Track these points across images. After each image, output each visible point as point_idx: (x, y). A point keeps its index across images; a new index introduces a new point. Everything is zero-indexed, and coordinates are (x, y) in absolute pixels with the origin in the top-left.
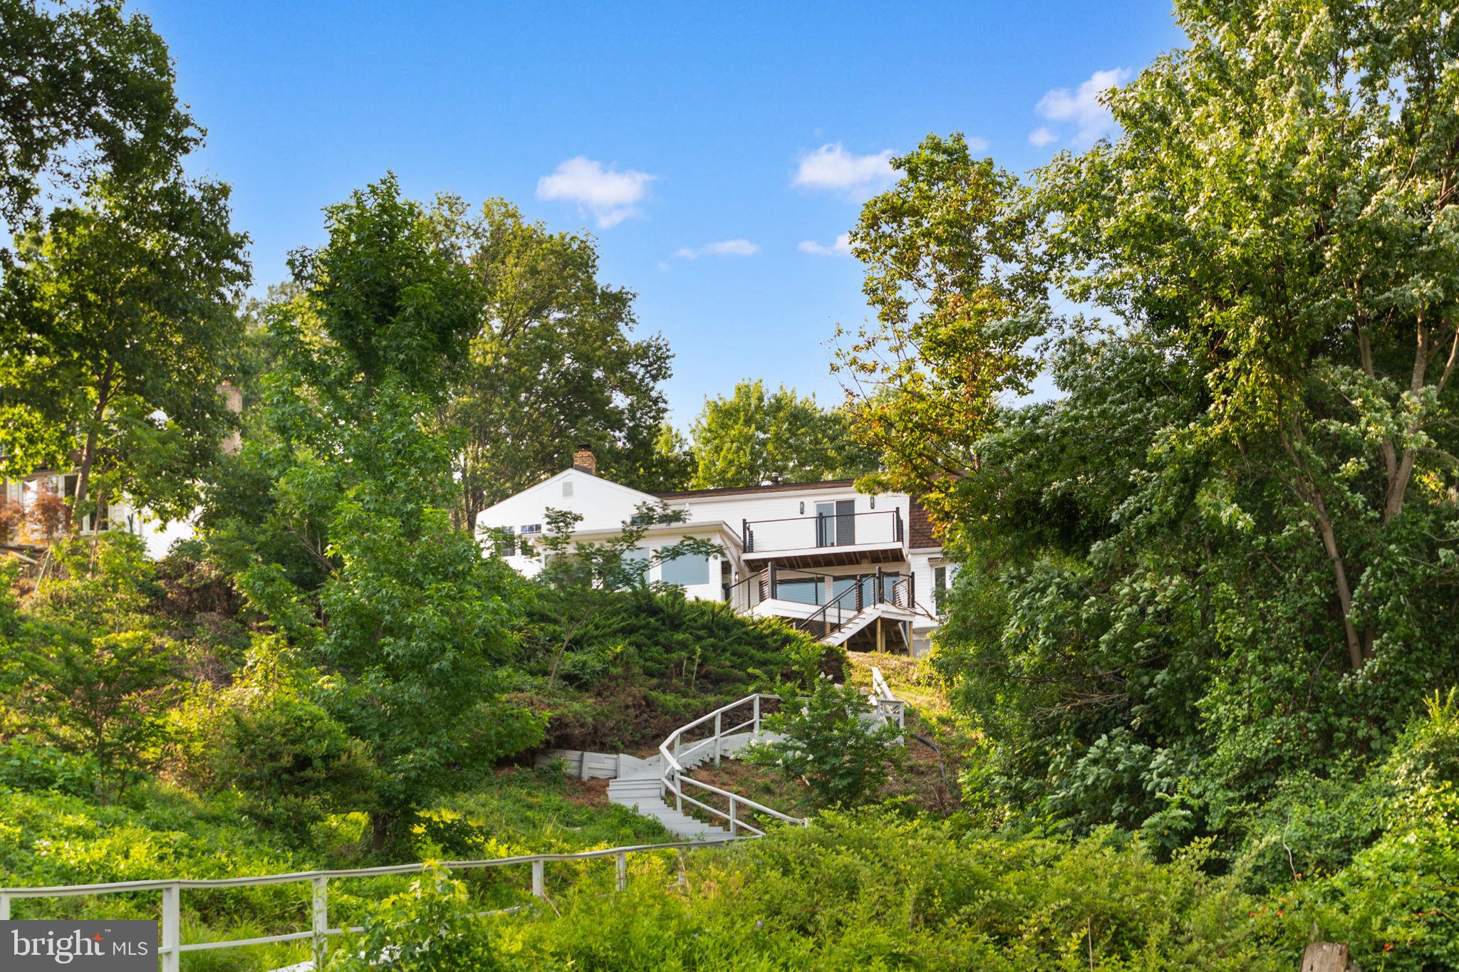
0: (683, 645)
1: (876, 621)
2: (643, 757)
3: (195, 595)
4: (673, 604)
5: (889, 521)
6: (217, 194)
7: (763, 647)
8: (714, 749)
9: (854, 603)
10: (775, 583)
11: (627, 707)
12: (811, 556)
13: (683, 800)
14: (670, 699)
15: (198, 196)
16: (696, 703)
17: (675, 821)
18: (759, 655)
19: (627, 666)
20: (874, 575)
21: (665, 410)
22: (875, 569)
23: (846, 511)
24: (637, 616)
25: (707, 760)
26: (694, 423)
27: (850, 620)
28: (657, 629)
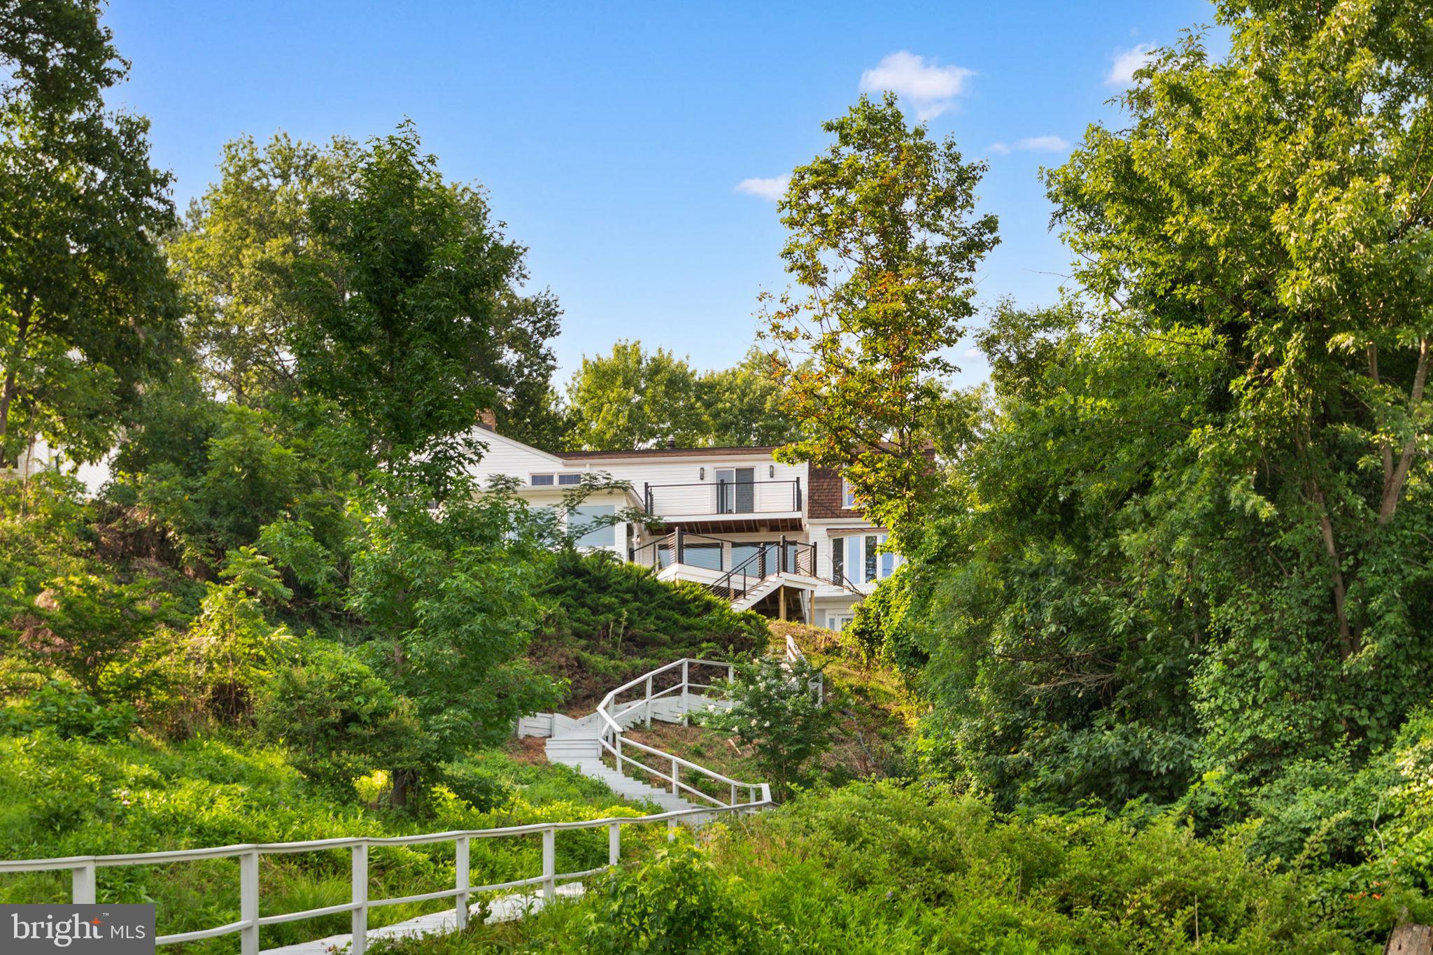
0: (610, 608)
1: (779, 589)
2: (575, 717)
3: (130, 540)
4: (599, 568)
5: (789, 490)
6: (133, 129)
7: (686, 612)
8: (645, 712)
9: (757, 570)
10: (681, 547)
11: (561, 667)
12: (711, 522)
13: (623, 761)
14: (599, 660)
15: (116, 130)
16: (624, 665)
17: (617, 781)
18: (683, 620)
19: (559, 626)
20: (778, 543)
21: (553, 368)
22: (779, 537)
23: (746, 479)
24: (563, 577)
25: (639, 722)
26: (570, 383)
27: (754, 588)
28: (583, 591)
